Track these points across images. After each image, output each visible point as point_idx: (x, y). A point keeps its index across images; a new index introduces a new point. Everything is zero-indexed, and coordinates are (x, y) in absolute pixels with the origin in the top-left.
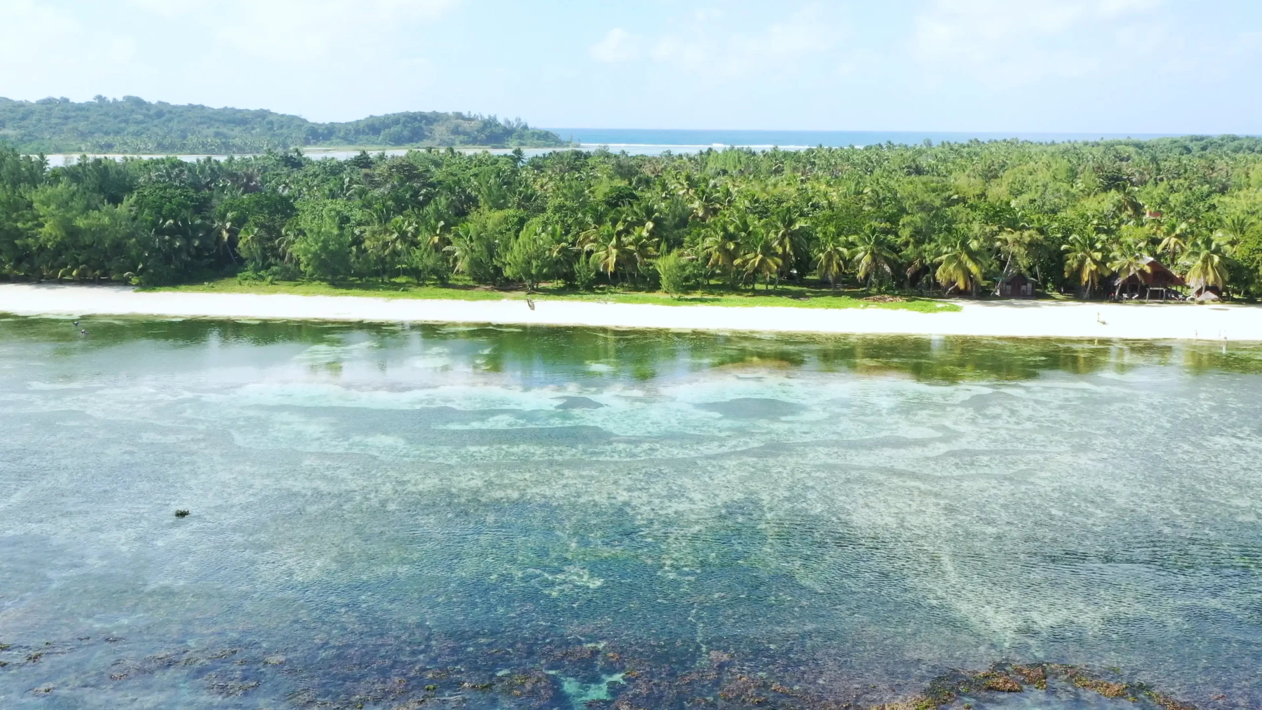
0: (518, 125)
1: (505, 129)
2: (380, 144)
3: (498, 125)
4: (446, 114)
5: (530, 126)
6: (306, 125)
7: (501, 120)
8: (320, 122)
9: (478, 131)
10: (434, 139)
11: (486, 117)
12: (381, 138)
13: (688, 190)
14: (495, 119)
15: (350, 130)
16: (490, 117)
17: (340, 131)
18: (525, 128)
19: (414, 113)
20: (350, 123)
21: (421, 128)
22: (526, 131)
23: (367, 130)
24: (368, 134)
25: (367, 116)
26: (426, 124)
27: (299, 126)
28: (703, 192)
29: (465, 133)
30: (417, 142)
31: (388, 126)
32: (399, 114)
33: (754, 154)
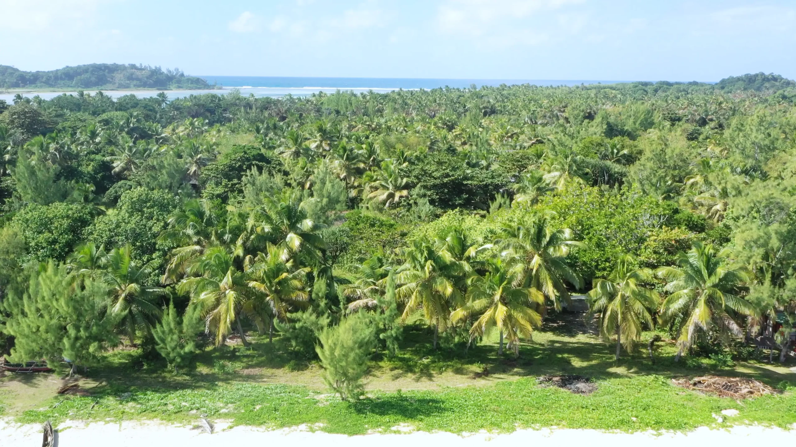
0: (176, 74)
1: (167, 76)
2: (74, 87)
3: (162, 74)
4: (124, 65)
5: (186, 74)
6: (17, 73)
7: (164, 70)
8: (28, 70)
9: (147, 78)
10: (115, 83)
11: (154, 68)
12: (74, 82)
13: (321, 142)
14: (160, 69)
15: (50, 77)
16: (156, 67)
17: (42, 77)
18: (182, 75)
19: (100, 65)
20: (52, 72)
21: (104, 75)
22: (183, 78)
23: (63, 77)
24: (64, 80)
25: (64, 66)
26: (108, 73)
27: (11, 74)
28: (345, 149)
29: (138, 79)
30: (101, 85)
31: (80, 74)
32: (89, 65)
33: (355, 96)
